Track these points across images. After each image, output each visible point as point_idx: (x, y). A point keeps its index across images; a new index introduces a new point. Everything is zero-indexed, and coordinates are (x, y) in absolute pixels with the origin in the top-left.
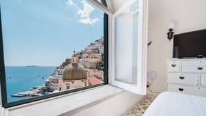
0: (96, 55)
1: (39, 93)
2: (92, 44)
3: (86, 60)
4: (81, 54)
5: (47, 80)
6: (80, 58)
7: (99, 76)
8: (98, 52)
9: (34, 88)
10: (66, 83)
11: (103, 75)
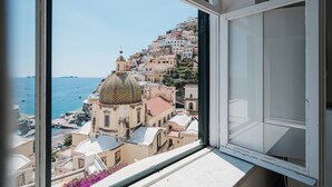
0: (167, 57)
1: (72, 122)
2: (160, 38)
3: (150, 66)
4: (142, 55)
5: (86, 102)
6: (139, 63)
7: (168, 97)
8: (171, 53)
9: (67, 115)
10: (104, 109)
11: (174, 96)
